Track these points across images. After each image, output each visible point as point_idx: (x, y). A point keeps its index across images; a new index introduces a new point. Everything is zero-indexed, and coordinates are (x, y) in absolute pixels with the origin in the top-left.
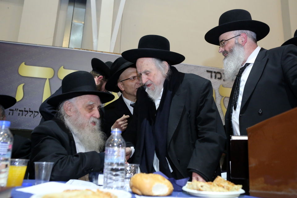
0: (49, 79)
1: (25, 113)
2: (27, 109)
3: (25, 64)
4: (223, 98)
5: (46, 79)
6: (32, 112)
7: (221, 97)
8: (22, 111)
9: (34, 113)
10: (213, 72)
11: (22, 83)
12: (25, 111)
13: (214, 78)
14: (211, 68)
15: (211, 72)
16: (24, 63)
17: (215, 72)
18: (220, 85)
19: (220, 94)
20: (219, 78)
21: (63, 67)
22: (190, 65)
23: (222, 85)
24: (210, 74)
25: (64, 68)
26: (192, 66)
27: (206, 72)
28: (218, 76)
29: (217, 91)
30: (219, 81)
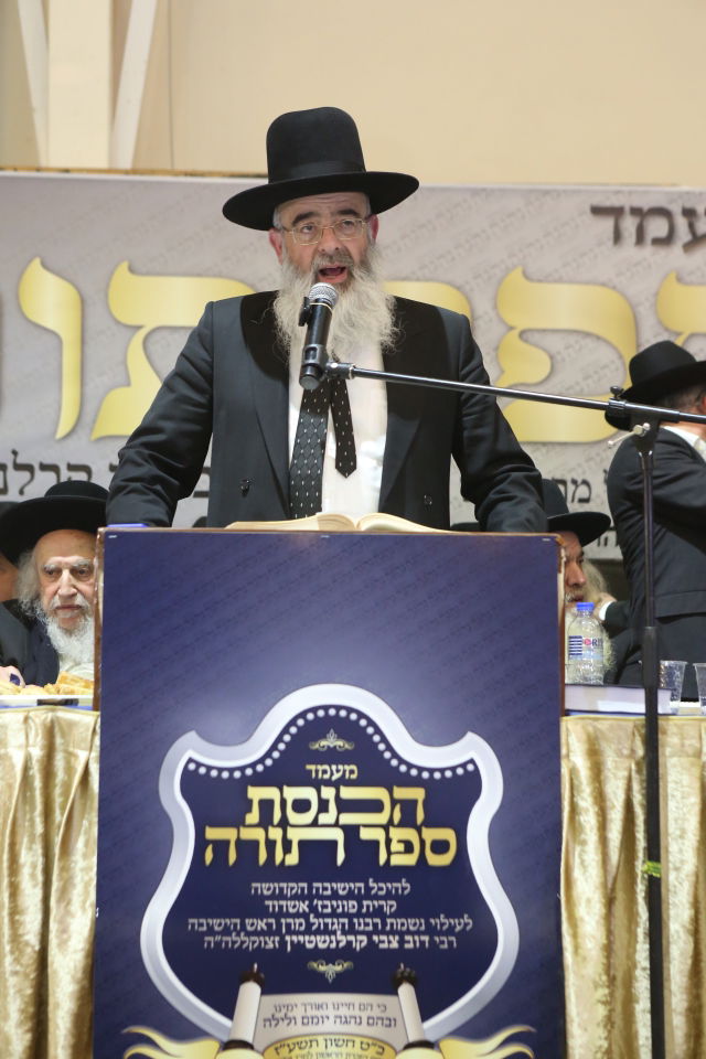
4: (684, 338)
7: (666, 335)
10: (627, 209)
13: (634, 239)
14: (617, 192)
15: (616, 212)
17: (636, 211)
18: (666, 277)
19: (660, 322)
20: (656, 241)
22: (503, 192)
23: (673, 276)
24: (607, 224)
26: (514, 191)
27: (589, 217)
28: (657, 227)
29: (645, 311)
30: (662, 252)
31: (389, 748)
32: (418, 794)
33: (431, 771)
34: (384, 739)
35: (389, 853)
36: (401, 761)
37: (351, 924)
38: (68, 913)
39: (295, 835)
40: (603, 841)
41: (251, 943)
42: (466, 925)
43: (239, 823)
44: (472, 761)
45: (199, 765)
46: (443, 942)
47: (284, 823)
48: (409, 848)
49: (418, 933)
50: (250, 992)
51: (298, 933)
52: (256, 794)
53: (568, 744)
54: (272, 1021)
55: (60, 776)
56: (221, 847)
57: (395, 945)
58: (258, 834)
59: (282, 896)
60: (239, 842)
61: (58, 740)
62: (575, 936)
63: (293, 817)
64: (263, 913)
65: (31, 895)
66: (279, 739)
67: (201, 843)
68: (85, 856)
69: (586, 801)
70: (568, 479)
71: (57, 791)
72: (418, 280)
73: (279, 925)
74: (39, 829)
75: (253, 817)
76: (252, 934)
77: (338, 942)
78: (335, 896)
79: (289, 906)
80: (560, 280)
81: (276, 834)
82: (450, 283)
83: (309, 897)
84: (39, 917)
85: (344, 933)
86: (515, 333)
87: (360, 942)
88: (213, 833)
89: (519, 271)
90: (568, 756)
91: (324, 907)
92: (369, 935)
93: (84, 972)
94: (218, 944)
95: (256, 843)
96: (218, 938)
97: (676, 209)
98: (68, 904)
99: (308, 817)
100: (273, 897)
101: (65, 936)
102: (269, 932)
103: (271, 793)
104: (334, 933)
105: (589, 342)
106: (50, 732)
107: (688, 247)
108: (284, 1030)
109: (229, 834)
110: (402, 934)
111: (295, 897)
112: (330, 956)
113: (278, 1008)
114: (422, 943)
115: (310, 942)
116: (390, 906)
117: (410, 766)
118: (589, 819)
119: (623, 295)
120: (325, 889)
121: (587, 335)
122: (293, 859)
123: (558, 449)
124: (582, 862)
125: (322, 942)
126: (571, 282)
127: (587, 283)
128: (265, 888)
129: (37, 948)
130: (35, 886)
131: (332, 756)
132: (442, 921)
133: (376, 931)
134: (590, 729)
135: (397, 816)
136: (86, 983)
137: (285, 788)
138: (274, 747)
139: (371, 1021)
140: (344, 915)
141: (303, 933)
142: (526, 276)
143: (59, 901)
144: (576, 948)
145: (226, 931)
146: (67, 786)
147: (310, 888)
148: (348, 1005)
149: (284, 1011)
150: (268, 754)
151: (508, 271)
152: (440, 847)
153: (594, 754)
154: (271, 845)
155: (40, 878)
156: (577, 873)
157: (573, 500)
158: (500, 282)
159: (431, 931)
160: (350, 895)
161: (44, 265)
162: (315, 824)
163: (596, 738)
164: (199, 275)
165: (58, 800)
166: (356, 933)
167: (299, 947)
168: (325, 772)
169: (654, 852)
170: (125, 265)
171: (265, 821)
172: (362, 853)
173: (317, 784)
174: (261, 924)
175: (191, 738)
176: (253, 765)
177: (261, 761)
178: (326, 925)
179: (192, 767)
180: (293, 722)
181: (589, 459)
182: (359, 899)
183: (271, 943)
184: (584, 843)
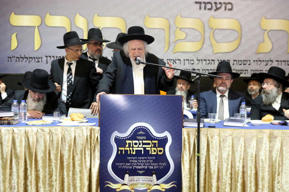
0: (38, 27)
1: (21, 59)
2: (23, 56)
3: (15, 14)
4: (214, 30)
5: (35, 27)
6: (27, 58)
7: (210, 29)
8: (19, 58)
9: (28, 59)
10: (202, 2)
11: (15, 33)
12: (21, 58)
13: (204, 9)
15: (200, 3)
16: (13, 13)
17: (204, 3)
18: (210, 17)
19: (209, 26)
20: (209, 9)
21: (48, 14)
23: (212, 16)
24: (198, 5)
25: (50, 14)
27: (194, 4)
28: (209, 6)
29: (206, 24)
30: (210, 11)
31: (151, 134)
32: (157, 142)
33: (159, 138)
34: (151, 132)
35: (151, 152)
36: (154, 136)
37: (145, 164)
38: (95, 162)
39: (135, 149)
40: (190, 150)
41: (127, 167)
42: (165, 164)
43: (125, 147)
44: (166, 136)
45: (117, 137)
46: (161, 167)
47: (133, 147)
48: (155, 151)
49: (156, 166)
50: (127, 176)
51: (135, 166)
52: (128, 142)
53: (184, 133)
54: (131, 181)
55: (93, 138)
56: (122, 151)
57: (152, 168)
58: (128, 149)
59: (132, 159)
60: (125, 150)
61: (92, 132)
62: (184, 167)
63: (134, 146)
64: (129, 162)
65: (88, 159)
66: (132, 132)
67: (118, 150)
68: (98, 152)
69: (187, 143)
70: (189, 59)
71: (92, 140)
72: (158, 17)
73: (132, 164)
74: (89, 147)
75: (127, 146)
76: (127, 166)
77: (142, 167)
78: (142, 159)
79: (133, 161)
80: (188, 17)
81: (131, 149)
82: (165, 18)
83: (137, 160)
84: (90, 162)
85: (143, 166)
86: (179, 29)
87: (146, 167)
88: (120, 149)
89: (180, 15)
90: (184, 135)
91: (140, 161)
92: (148, 166)
93: (98, 172)
94: (121, 168)
95: (127, 150)
96: (121, 167)
97: (213, 2)
98: (95, 160)
99: (137, 146)
100: (131, 160)
101: (94, 166)
102: (130, 166)
103: (130, 142)
104: (142, 166)
105: (194, 31)
106: (91, 130)
107: (215, 10)
108: (133, 182)
109: (123, 149)
110: (153, 166)
111: (135, 160)
112: (141, 170)
113: (132, 179)
114: (157, 167)
115: (137, 167)
116: (151, 161)
117: (155, 137)
118: (187, 146)
119: (201, 20)
120: (140, 158)
121: (194, 29)
122: (134, 153)
123: (187, 53)
124: (186, 154)
125: (139, 167)
126: (191, 18)
127: (194, 18)
128: (129, 158)
129: (89, 168)
130: (89, 157)
131: (141, 135)
132: (161, 164)
133: (149, 166)
134: (188, 130)
135: (153, 146)
136: (98, 174)
137: (133, 141)
138: (131, 134)
139: (148, 181)
140: (143, 163)
141: (136, 166)
142: (181, 16)
143: (93, 160)
144: (184, 169)
145: (123, 165)
146: (94, 140)
147: (137, 158)
148: (144, 178)
149: (133, 179)
150: (130, 135)
151: (177, 15)
152: (160, 151)
153: (188, 134)
154: (130, 151)
155: (90, 156)
156: (185, 156)
157: (190, 64)
158: (176, 18)
159: (159, 165)
160: (144, 159)
161: (80, 14)
162: (138, 147)
163: (189, 132)
164: (112, 16)
165: (92, 142)
166: (145, 166)
167: (135, 168)
168: (140, 138)
169: (198, 152)
170: (96, 14)
171: (129, 147)
172: (146, 152)
173: (139, 140)
174: (129, 164)
175: (116, 132)
176: (127, 137)
177: (129, 136)
178: (140, 164)
179: (116, 137)
180: (134, 129)
181: (194, 55)
182: (146, 160)
183: (130, 167)
184: (186, 150)
